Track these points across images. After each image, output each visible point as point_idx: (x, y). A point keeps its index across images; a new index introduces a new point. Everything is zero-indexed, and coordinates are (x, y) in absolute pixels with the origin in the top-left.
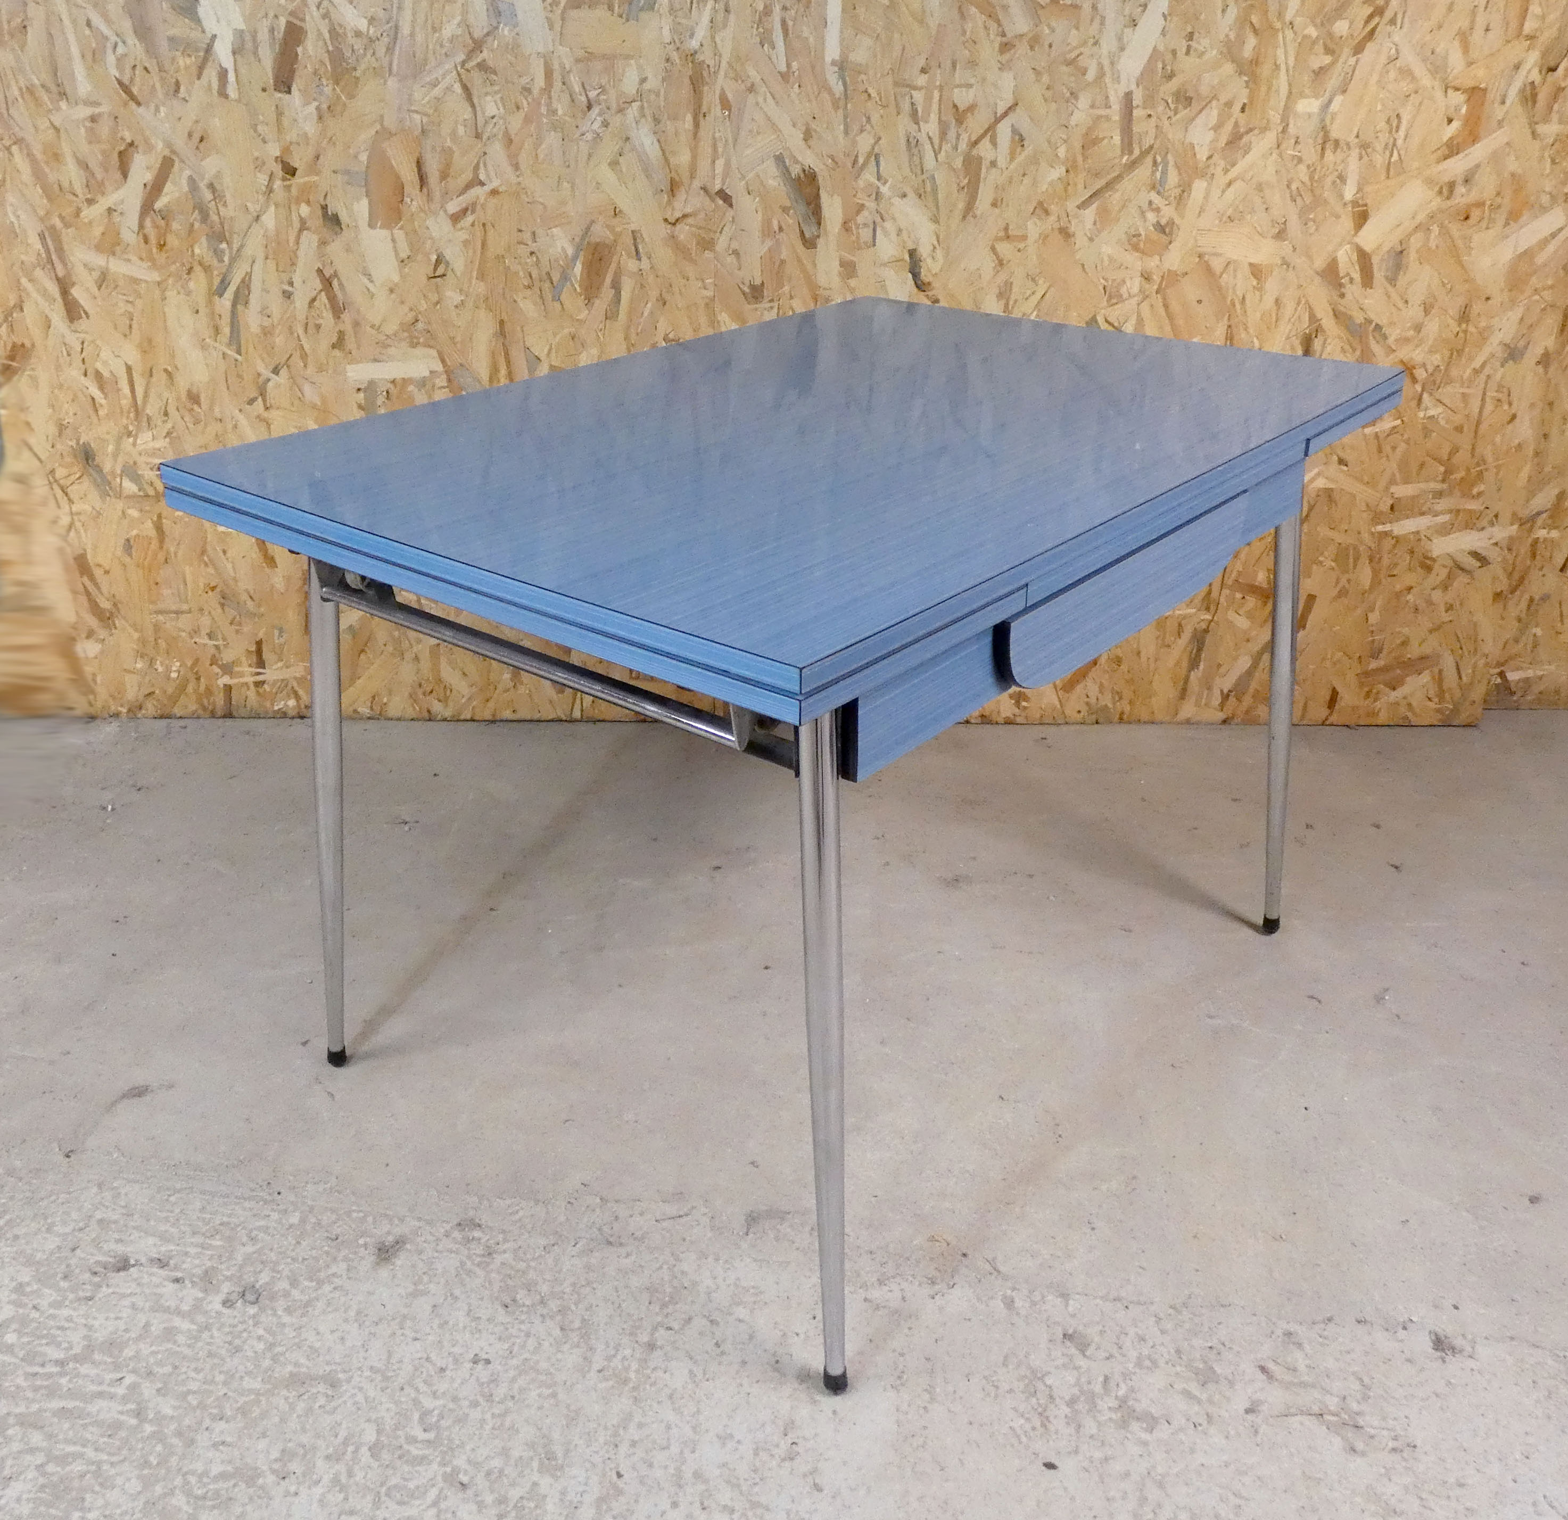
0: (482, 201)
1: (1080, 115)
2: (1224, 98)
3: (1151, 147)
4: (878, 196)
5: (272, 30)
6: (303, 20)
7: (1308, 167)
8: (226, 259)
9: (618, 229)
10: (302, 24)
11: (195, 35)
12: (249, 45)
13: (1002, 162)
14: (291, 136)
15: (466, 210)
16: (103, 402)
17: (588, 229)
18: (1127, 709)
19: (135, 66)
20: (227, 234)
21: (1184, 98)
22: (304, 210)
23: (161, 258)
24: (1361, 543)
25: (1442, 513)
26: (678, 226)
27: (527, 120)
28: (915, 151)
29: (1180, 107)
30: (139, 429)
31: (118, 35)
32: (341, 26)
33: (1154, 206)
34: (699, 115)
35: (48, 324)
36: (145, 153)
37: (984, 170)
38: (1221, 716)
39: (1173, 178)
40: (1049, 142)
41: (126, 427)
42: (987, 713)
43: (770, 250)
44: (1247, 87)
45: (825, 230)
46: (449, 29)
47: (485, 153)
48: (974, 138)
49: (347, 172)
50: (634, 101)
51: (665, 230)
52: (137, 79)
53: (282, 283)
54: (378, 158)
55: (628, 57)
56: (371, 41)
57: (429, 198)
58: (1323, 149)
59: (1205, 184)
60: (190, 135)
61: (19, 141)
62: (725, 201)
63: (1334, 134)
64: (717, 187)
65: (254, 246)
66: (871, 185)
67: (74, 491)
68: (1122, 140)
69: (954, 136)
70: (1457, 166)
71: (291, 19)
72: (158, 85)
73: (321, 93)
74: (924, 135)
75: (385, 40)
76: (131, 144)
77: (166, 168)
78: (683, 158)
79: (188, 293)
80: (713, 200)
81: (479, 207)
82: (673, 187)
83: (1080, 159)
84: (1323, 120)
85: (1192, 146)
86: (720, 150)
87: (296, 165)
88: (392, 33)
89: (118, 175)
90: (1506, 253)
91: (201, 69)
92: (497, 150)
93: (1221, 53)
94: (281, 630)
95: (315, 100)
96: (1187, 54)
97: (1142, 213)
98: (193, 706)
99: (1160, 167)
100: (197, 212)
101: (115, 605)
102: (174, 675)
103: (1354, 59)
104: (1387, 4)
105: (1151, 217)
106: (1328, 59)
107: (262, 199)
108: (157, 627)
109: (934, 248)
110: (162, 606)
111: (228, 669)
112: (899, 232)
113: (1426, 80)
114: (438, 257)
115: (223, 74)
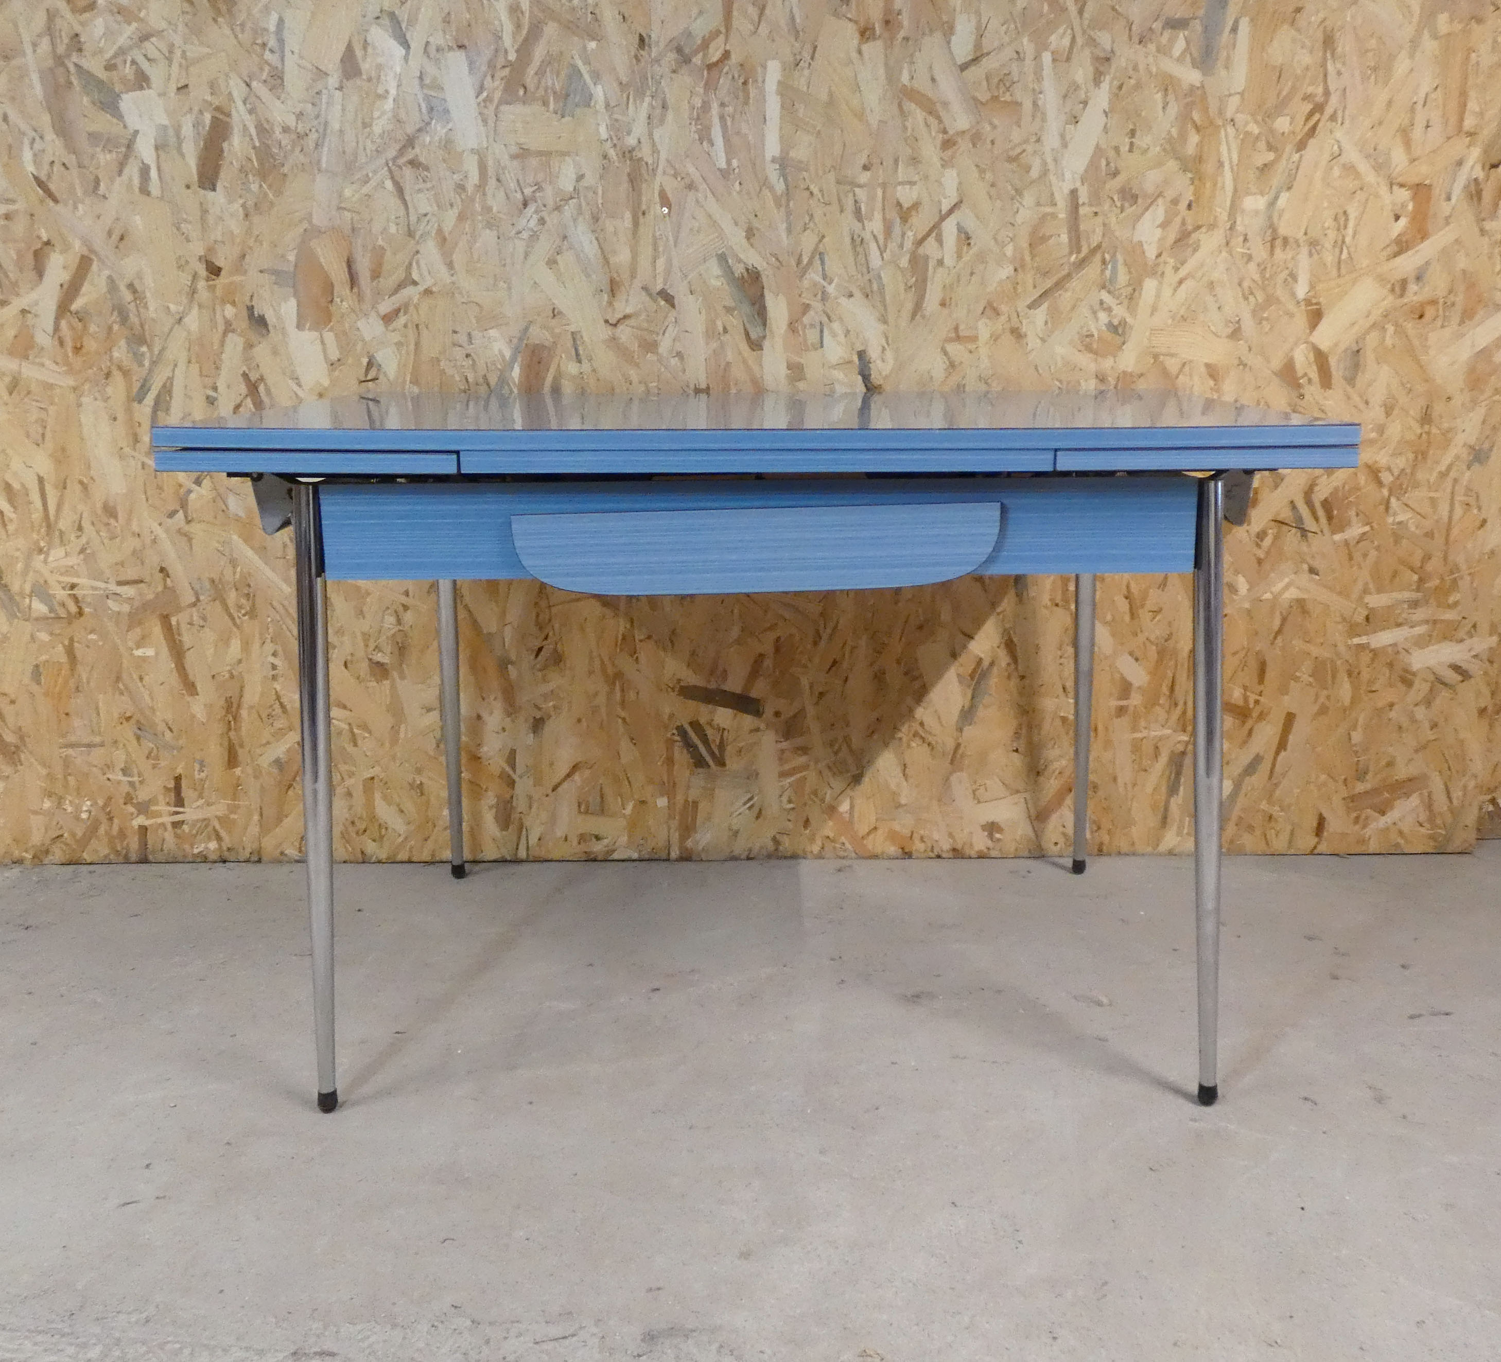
0: (415, 301)
2: (1171, 194)
3: (1099, 246)
4: (825, 297)
5: (197, 126)
6: (228, 115)
7: (1258, 265)
8: (147, 363)
9: (557, 331)
10: (228, 120)
11: (115, 129)
12: (172, 141)
13: (949, 261)
14: (216, 234)
15: (397, 311)
16: (13, 516)
17: (526, 329)
18: (1106, 839)
19: (53, 162)
20: (148, 337)
21: (1130, 196)
22: (230, 311)
23: (77, 362)
24: (1339, 656)
25: (1419, 623)
26: (621, 327)
27: (461, 218)
28: (859, 249)
29: (1127, 205)
30: (50, 545)
31: (34, 129)
32: (268, 121)
33: (1105, 306)
34: (639, 214)
36: (61, 253)
37: (931, 269)
39: (1123, 278)
40: (996, 240)
41: (37, 542)
42: (959, 845)
43: (714, 352)
44: (1192, 184)
45: (771, 331)
46: (380, 125)
47: (418, 252)
48: (919, 237)
49: (275, 272)
50: (572, 198)
51: (605, 332)
52: (56, 177)
53: (205, 387)
54: (306, 257)
55: (564, 154)
56: (299, 136)
57: (360, 298)
58: (1272, 247)
59: (1155, 283)
60: (110, 234)
62: (667, 301)
63: (1282, 231)
64: (659, 287)
65: (177, 350)
66: (815, 284)
68: (1070, 240)
69: (899, 234)
70: (1407, 264)
71: (217, 114)
72: (76, 182)
73: (249, 190)
74: (869, 233)
75: (314, 136)
76: (47, 243)
77: (83, 266)
78: (622, 257)
79: (106, 399)
80: (655, 301)
81: (411, 308)
82: (614, 288)
83: (1028, 258)
84: (1270, 218)
85: (1140, 244)
86: (661, 249)
87: (220, 264)
88: (321, 128)
89: (32, 274)
90: (1463, 352)
91: (122, 166)
92: (430, 249)
93: (1164, 150)
94: (202, 764)
95: (240, 197)
96: (1130, 151)
97: (1095, 313)
98: (104, 851)
99: (1110, 267)
100: (116, 313)
101: (22, 738)
102: (84, 816)
103: (1297, 155)
104: (1327, 102)
105: (1103, 317)
106: (1271, 156)
107: (185, 300)
108: (67, 762)
109: (884, 349)
110: (73, 739)
111: (143, 808)
112: (847, 333)
113: (1371, 177)
114: (370, 360)
115: (145, 171)
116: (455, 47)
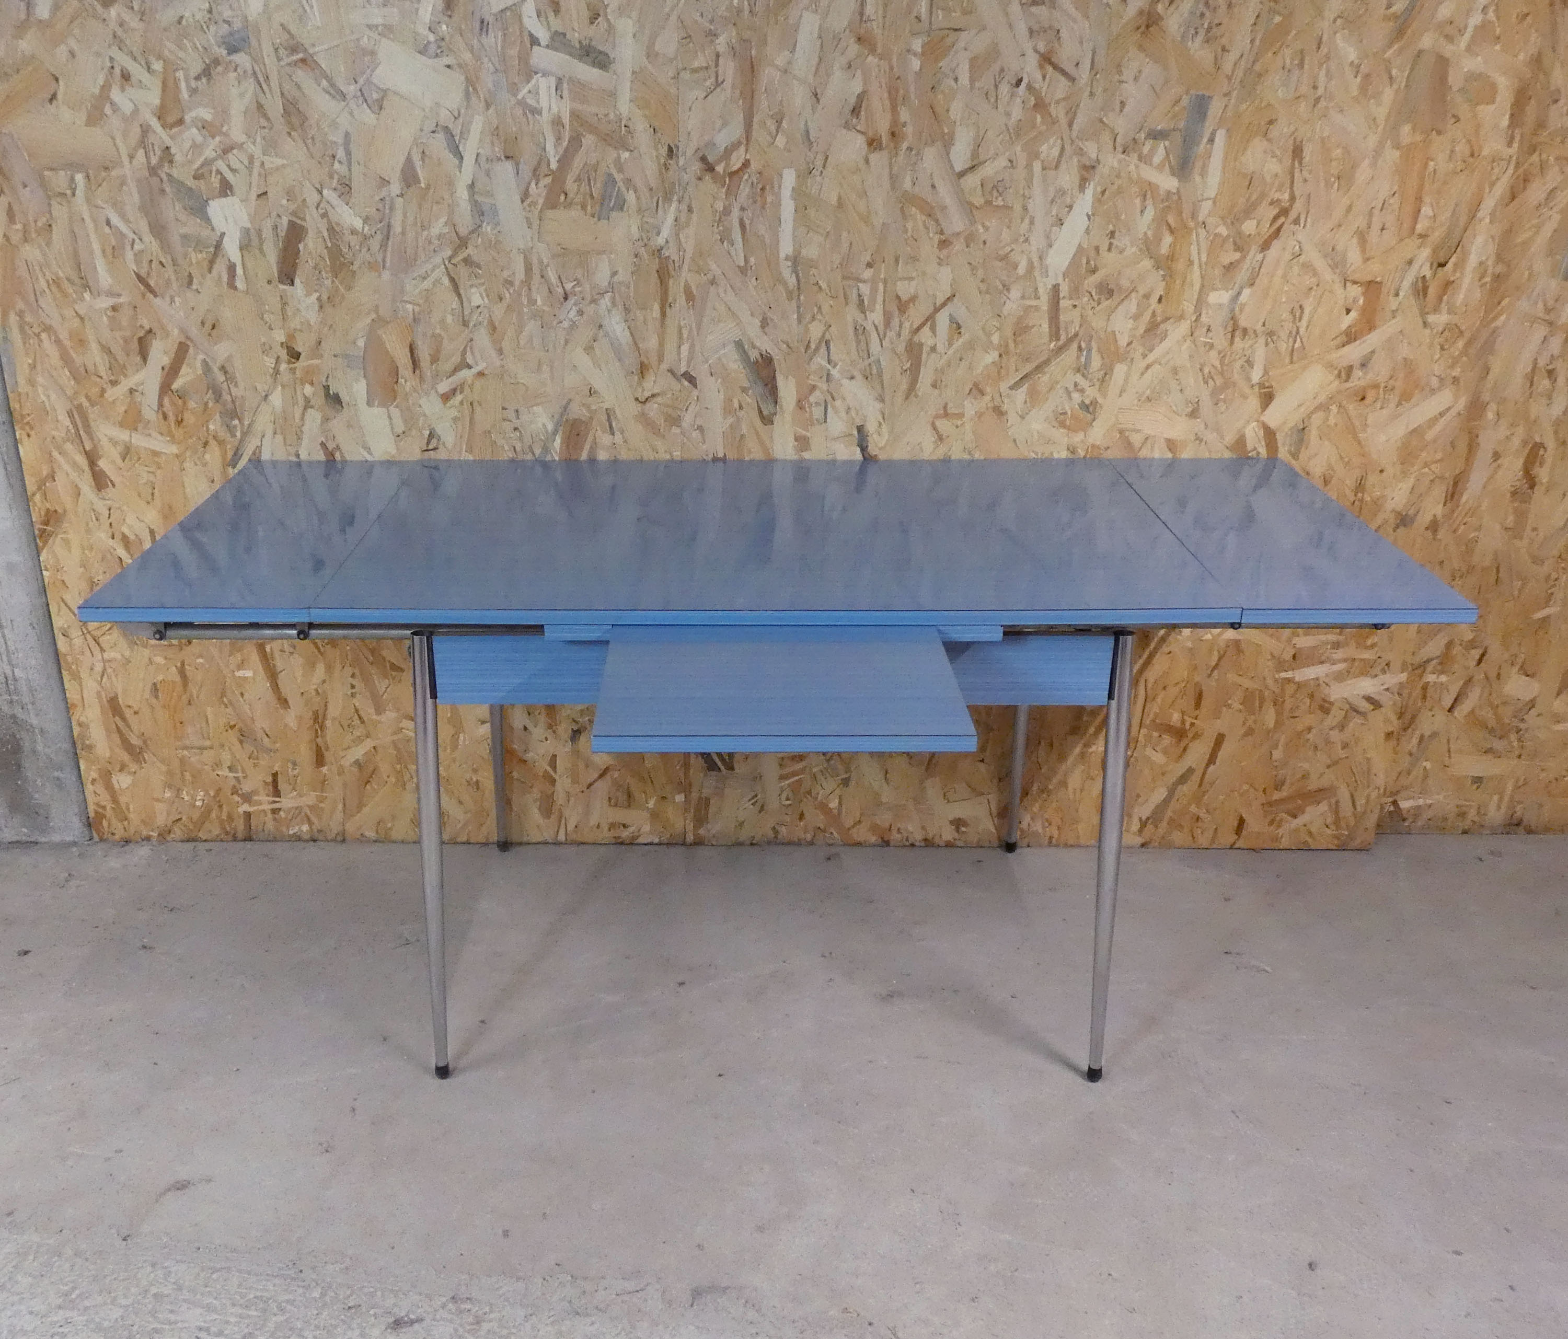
0: (469, 382)
1: (1012, 305)
2: (1142, 290)
3: (1076, 335)
4: (829, 379)
5: (275, 228)
6: (304, 219)
7: (1219, 352)
8: (238, 433)
9: (593, 407)
10: (303, 223)
11: (206, 233)
12: (255, 241)
13: (941, 347)
14: (295, 324)
15: (454, 391)
17: (565, 408)
18: (1055, 834)
19: (151, 261)
20: (239, 412)
21: (1107, 290)
22: (308, 390)
23: (179, 433)
24: (1267, 687)
25: (1340, 661)
26: (648, 405)
27: (509, 310)
28: (862, 336)
29: (1103, 298)
31: (134, 233)
32: (338, 224)
33: (1079, 387)
34: (665, 305)
35: (78, 493)
36: (162, 339)
37: (924, 356)
38: (1139, 840)
39: (1096, 362)
40: (984, 329)
42: (930, 836)
43: (731, 426)
44: (1164, 280)
45: (781, 408)
46: (438, 227)
47: (472, 340)
48: (915, 326)
49: (346, 356)
50: (607, 292)
51: (635, 408)
52: (154, 274)
53: (290, 454)
54: (374, 342)
55: (600, 253)
56: (366, 238)
57: (422, 379)
58: (1232, 336)
59: (1126, 368)
60: (203, 323)
61: (48, 329)
62: (690, 382)
63: (1243, 323)
64: (683, 370)
65: (263, 422)
66: (822, 368)
67: (104, 640)
68: (1050, 328)
69: (897, 325)
70: (1354, 352)
71: (294, 219)
72: (173, 278)
73: (322, 285)
74: (870, 323)
75: (379, 237)
76: (150, 331)
77: (181, 353)
78: (652, 343)
79: (205, 465)
80: (678, 380)
81: (466, 387)
82: (643, 369)
83: (1012, 345)
84: (1232, 310)
85: (1114, 332)
86: (685, 336)
87: (299, 349)
88: (386, 230)
89: (138, 359)
90: (1399, 430)
91: (212, 263)
92: (482, 338)
93: (1141, 250)
94: (294, 764)
95: (316, 291)
96: (1109, 250)
97: (1069, 393)
98: (216, 831)
99: (1085, 353)
100: (210, 391)
101: (145, 742)
102: (199, 803)
103: (1262, 255)
104: (1291, 206)
105: (1076, 396)
106: (1237, 255)
107: (270, 380)
108: (182, 761)
109: (880, 424)
110: (187, 743)
111: (247, 798)
112: (848, 410)
113: (1328, 275)
114: (431, 433)
115: (232, 268)
116: (503, 157)
